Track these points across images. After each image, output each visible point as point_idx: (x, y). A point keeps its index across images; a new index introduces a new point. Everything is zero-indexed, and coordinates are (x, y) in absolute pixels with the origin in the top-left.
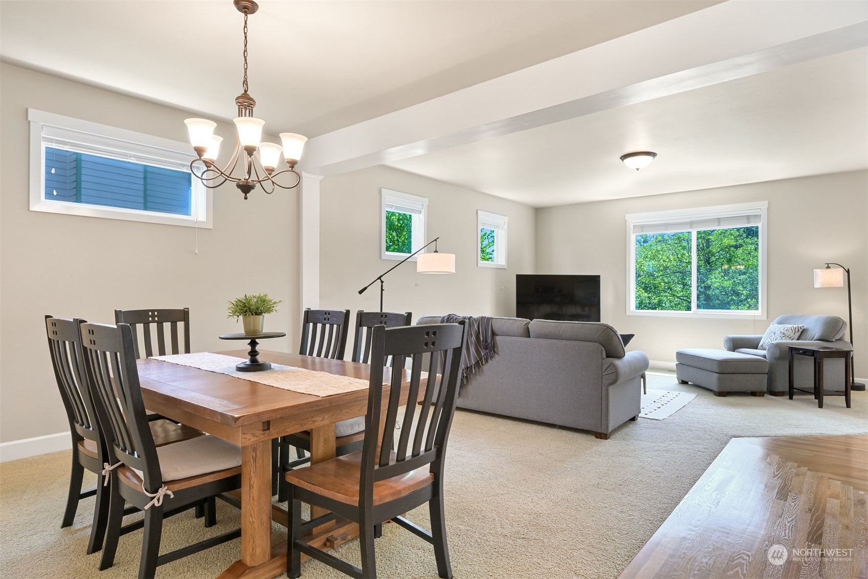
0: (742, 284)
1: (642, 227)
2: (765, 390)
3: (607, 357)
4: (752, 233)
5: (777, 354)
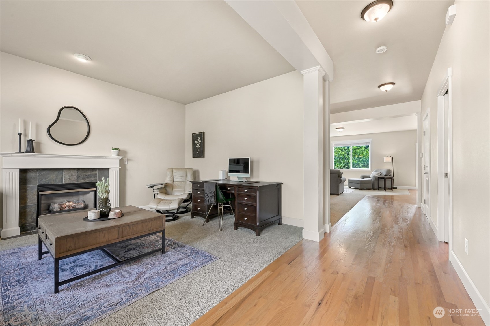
0: (360, 162)
1: (336, 145)
2: (372, 188)
3: (339, 177)
4: (367, 147)
5: (375, 179)
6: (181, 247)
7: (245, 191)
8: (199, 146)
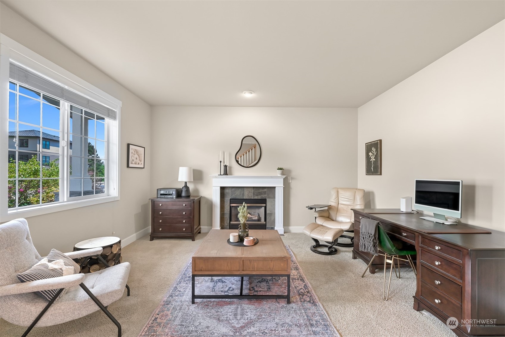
6: (313, 304)
7: (437, 248)
8: (374, 160)
